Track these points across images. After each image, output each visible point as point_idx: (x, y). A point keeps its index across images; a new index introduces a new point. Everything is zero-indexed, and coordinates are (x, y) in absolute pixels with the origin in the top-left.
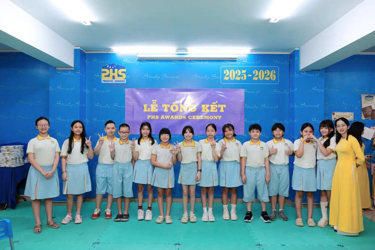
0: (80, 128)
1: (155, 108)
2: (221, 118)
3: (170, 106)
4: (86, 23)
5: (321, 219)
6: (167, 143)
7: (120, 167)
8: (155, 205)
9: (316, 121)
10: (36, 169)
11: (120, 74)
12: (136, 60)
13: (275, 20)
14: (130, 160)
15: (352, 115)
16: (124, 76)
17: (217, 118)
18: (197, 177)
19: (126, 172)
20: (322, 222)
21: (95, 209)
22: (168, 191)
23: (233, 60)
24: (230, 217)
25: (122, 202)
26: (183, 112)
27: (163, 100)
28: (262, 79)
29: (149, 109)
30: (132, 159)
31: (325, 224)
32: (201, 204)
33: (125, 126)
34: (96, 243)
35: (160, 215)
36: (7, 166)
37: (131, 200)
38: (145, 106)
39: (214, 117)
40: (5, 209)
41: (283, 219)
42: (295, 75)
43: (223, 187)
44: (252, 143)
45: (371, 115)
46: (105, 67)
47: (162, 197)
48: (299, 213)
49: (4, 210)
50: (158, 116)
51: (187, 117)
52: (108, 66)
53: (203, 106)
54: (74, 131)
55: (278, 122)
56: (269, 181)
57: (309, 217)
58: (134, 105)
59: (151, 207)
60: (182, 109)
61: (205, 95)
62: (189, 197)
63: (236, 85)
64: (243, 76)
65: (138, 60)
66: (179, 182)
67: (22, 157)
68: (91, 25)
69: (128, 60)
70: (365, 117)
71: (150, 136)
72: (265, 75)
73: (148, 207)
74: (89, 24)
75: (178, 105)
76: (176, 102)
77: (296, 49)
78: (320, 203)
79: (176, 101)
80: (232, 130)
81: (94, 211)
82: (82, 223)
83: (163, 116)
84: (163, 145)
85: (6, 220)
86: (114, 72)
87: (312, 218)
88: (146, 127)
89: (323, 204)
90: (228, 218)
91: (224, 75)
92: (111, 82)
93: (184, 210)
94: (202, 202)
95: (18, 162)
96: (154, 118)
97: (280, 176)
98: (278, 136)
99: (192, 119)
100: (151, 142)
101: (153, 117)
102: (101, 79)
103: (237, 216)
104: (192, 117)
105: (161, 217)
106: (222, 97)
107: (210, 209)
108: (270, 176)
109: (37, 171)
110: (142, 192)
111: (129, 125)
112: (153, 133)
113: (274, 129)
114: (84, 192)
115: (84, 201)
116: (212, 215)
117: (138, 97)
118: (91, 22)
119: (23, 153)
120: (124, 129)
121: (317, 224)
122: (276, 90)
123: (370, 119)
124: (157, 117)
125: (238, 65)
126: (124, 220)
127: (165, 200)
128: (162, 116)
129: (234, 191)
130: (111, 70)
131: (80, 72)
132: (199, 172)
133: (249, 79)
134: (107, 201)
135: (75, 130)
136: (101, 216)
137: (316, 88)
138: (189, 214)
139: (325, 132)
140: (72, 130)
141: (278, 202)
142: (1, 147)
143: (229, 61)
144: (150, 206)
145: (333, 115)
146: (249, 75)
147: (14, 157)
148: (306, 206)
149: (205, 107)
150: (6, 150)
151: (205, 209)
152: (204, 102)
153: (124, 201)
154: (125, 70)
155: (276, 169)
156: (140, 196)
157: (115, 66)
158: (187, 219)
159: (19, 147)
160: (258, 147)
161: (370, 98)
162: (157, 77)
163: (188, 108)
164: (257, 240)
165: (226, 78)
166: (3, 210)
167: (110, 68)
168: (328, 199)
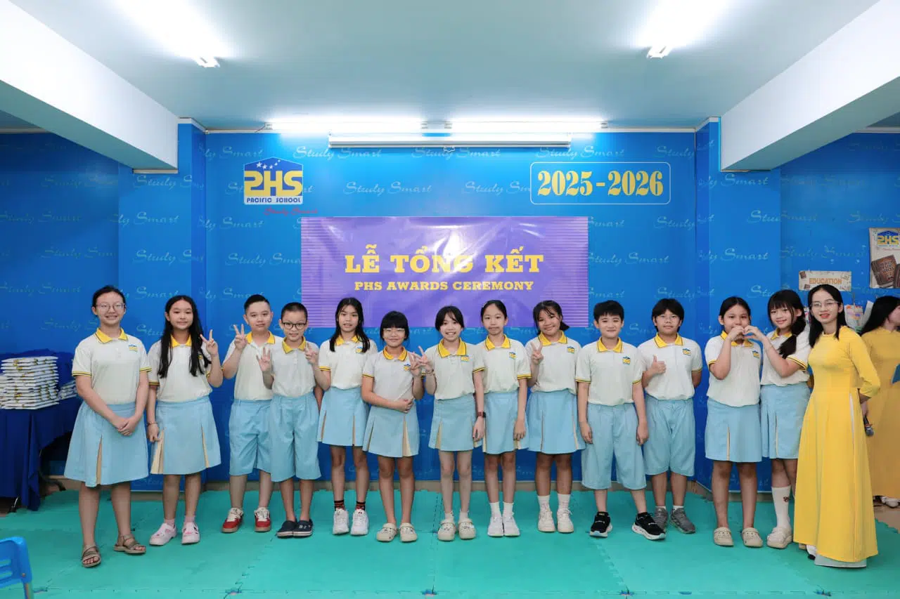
0: (188, 313)
1: (372, 264)
2: (532, 287)
3: (410, 259)
4: (205, 62)
5: (775, 529)
6: (399, 348)
7: (286, 407)
8: (373, 499)
9: (760, 293)
10: (96, 412)
11: (289, 182)
12: (327, 150)
13: (661, 52)
14: (310, 390)
15: (846, 278)
16: (299, 187)
17: (521, 288)
18: (475, 431)
19: (300, 416)
20: (777, 536)
21: (229, 509)
22: (405, 465)
23: (561, 148)
24: (556, 525)
25: (294, 489)
26: (442, 272)
27: (393, 244)
28: (631, 194)
29: (358, 266)
30: (314, 389)
31: (785, 539)
32: (484, 493)
33: (295, 307)
34: (233, 591)
35: (388, 522)
36: (19, 406)
37: (317, 484)
38: (350, 259)
39: (514, 285)
40: (14, 511)
41: (683, 529)
42: (711, 183)
43: (538, 454)
44: (602, 348)
45: (894, 278)
46: (252, 167)
47: (391, 478)
48: (722, 515)
49: (12, 514)
50: (380, 283)
51: (450, 285)
52: (259, 165)
53: (489, 258)
54: (171, 322)
55: (670, 296)
56: (646, 440)
57: (746, 524)
58: (321, 257)
59: (364, 503)
60: (439, 266)
61: (492, 233)
62: (456, 477)
63: (568, 208)
64: (585, 185)
65: (332, 149)
66: (432, 445)
67: (54, 384)
68: (219, 65)
69: (307, 150)
70: (879, 283)
71: (359, 331)
72: (638, 183)
73: (358, 503)
74: (212, 63)
75: (429, 256)
76: (424, 249)
77: (712, 120)
78: (771, 490)
79: (423, 247)
80: (556, 315)
81: (227, 515)
82: (199, 541)
83: (393, 283)
84: (390, 353)
85: (14, 539)
86: (273, 178)
87: (752, 526)
88: (350, 309)
89: (779, 492)
90: (551, 528)
91: (538, 184)
92: (268, 203)
93: (444, 509)
94: (487, 489)
95: (44, 397)
96: (371, 289)
97: (673, 427)
98: (668, 331)
99: (461, 290)
100: (361, 345)
101: (368, 286)
102: (242, 194)
103: (573, 523)
104: (462, 286)
105: (390, 526)
106: (534, 237)
107: (508, 507)
108: (647, 426)
109: (99, 417)
110: (342, 466)
111: (305, 306)
112: (367, 324)
113: (657, 312)
114: (204, 469)
115: (204, 488)
116: (513, 520)
117: (332, 238)
118: (219, 60)
119: (55, 375)
120: (294, 316)
121: (767, 541)
122: (665, 218)
123: (891, 287)
124: (378, 286)
125: (572, 159)
126: (300, 533)
127: (397, 484)
128: (390, 283)
129: (564, 463)
130: (267, 174)
131: (193, 180)
132: (480, 418)
133: (599, 193)
134: (259, 489)
135: (174, 318)
136: (243, 526)
137: (761, 214)
138: (456, 519)
139: (784, 319)
140: (169, 320)
141: (669, 489)
142: (3, 361)
143: (551, 149)
144: (361, 500)
145: (802, 277)
146: (599, 184)
147: (34, 385)
148: (739, 497)
149: (494, 260)
150: (15, 368)
151: (495, 506)
152: (490, 250)
153: (299, 489)
154: (299, 174)
155: (664, 409)
156: (338, 475)
157: (276, 164)
158: (452, 530)
159: (46, 360)
160: (619, 358)
161: (890, 237)
162: (377, 189)
163: (452, 265)
164: (623, 581)
165: (544, 192)
166: (9, 512)
167: (265, 170)
168: (791, 481)
